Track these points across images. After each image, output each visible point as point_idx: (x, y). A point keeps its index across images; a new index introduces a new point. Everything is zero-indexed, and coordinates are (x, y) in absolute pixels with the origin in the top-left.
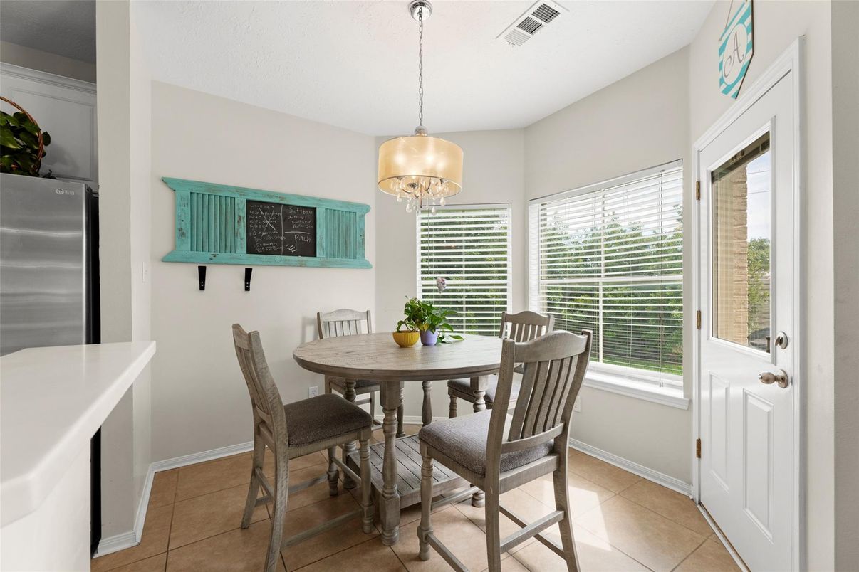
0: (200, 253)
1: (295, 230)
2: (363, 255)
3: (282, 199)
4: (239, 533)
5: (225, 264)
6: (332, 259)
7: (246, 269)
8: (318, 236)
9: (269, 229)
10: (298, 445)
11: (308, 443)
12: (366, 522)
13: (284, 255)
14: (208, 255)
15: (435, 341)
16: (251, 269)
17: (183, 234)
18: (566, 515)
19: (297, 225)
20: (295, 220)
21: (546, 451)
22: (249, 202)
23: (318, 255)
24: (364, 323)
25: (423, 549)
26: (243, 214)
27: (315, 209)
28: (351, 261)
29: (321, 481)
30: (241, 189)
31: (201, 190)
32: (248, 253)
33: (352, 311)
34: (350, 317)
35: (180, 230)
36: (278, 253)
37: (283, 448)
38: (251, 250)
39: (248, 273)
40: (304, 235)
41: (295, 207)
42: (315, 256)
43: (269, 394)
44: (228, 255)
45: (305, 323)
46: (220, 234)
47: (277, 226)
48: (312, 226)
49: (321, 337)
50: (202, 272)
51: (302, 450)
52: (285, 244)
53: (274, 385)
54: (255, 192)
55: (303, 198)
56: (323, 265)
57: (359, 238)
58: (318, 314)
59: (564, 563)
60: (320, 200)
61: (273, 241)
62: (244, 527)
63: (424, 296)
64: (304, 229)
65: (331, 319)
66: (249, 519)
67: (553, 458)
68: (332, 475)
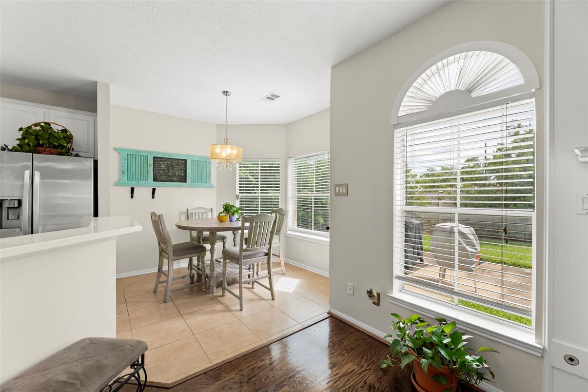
0: (131, 181)
1: (176, 170)
2: (210, 182)
3: (170, 156)
4: (153, 294)
5: (143, 186)
6: (194, 184)
7: (153, 189)
8: (187, 173)
9: (164, 170)
10: (177, 256)
11: (181, 255)
12: (204, 287)
13: (171, 182)
14: (135, 182)
15: (235, 219)
16: (155, 189)
17: (124, 173)
18: (270, 276)
19: (177, 168)
20: (176, 165)
21: (264, 254)
22: (154, 158)
23: (187, 181)
24: (210, 214)
25: (223, 293)
26: (152, 163)
27: (186, 160)
28: (204, 184)
29: (187, 277)
30: (151, 152)
31: (131, 153)
32: (154, 181)
33: (204, 208)
34: (203, 211)
35: (123, 171)
36: (168, 181)
37: (171, 256)
38: (155, 180)
39: (154, 190)
40: (180, 172)
41: (176, 159)
42: (186, 182)
43: (166, 236)
44: (144, 182)
45: (181, 213)
46: (141, 172)
47: (168, 168)
48: (185, 168)
49: (188, 219)
50: (132, 190)
51: (178, 258)
52: (171, 176)
53: (168, 233)
54: (157, 153)
55: (180, 155)
56: (190, 186)
57: (208, 174)
58: (187, 209)
59: (270, 292)
60: (189, 156)
61: (166, 175)
62: (154, 292)
63: (240, 204)
64: (181, 170)
65: (193, 212)
66: (157, 289)
67: (266, 257)
68: (191, 275)
